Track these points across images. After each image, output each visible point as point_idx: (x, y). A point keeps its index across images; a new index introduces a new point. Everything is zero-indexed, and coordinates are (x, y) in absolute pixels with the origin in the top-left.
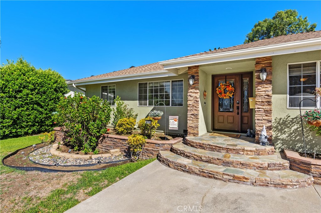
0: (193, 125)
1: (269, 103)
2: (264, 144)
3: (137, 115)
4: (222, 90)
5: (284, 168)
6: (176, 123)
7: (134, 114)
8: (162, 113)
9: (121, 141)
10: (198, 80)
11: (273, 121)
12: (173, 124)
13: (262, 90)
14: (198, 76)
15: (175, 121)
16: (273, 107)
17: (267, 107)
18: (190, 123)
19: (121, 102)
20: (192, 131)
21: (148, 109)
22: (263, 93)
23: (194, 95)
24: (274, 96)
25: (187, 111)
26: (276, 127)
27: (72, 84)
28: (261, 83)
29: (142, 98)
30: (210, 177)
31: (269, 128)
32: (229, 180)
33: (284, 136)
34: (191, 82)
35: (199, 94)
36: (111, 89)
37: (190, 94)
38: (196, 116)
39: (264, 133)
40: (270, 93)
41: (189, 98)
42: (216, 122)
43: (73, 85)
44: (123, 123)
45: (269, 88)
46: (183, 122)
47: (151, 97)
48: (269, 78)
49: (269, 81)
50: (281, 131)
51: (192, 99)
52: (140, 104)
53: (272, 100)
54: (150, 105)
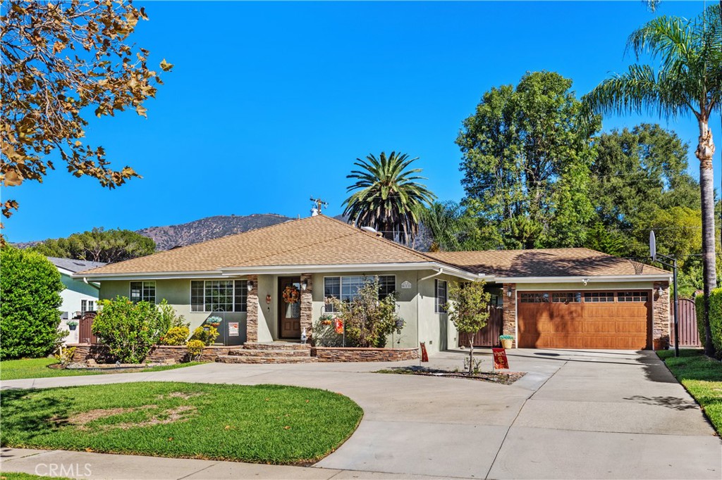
0: (252, 331)
1: (310, 309)
2: (303, 342)
3: (189, 325)
4: (288, 294)
5: (306, 355)
6: (237, 329)
7: (185, 323)
8: (220, 320)
9: (176, 351)
10: (257, 286)
11: (313, 323)
12: (233, 330)
13: (306, 298)
14: (257, 282)
15: (236, 327)
16: (312, 313)
17: (308, 312)
18: (249, 329)
19: (168, 306)
20: (251, 337)
21: (204, 315)
22: (305, 301)
23: (253, 301)
24: (313, 303)
25: (246, 316)
26: (316, 329)
27: (83, 278)
28: (304, 292)
29: (196, 301)
30: (253, 363)
31: (309, 329)
32: (264, 362)
33: (320, 336)
34: (249, 288)
35: (258, 300)
36: (148, 287)
37: (249, 299)
38: (255, 322)
39: (304, 333)
40: (311, 300)
41: (248, 304)
42: (283, 329)
43: (85, 279)
44: (175, 332)
45: (310, 296)
46: (243, 328)
47: (209, 300)
48: (309, 288)
49: (309, 291)
50: (319, 331)
51: (250, 304)
52: (194, 309)
53: (312, 306)
54: (206, 310)
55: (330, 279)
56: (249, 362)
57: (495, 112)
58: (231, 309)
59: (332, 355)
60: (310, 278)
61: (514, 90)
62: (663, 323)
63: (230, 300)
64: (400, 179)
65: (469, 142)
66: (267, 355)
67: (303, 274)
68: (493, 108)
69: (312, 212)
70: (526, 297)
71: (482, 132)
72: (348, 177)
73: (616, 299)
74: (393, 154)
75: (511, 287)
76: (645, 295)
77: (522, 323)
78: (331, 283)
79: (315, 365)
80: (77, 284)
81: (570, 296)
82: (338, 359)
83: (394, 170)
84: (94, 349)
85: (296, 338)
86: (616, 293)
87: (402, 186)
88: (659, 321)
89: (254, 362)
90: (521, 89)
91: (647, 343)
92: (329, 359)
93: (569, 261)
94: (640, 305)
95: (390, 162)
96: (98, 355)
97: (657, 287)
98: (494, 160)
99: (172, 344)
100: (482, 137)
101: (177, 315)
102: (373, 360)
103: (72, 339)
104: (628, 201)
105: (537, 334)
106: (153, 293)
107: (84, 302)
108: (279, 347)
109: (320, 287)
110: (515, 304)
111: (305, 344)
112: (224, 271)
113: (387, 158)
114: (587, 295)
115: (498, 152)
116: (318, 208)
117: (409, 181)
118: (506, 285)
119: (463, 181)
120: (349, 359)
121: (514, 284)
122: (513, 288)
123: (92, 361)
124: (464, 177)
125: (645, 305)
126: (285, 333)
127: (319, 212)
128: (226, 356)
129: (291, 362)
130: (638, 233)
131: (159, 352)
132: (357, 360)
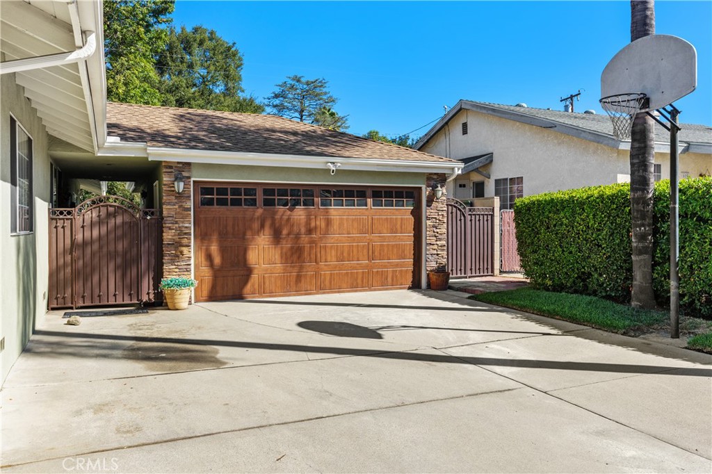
62: (438, 243)
70: (212, 195)
73: (370, 201)
75: (181, 170)
86: (369, 192)
88: (433, 240)
94: (403, 212)
97: (432, 183)
110: (189, 209)
118: (169, 166)
121: (189, 164)
122: (185, 174)
125: (412, 213)
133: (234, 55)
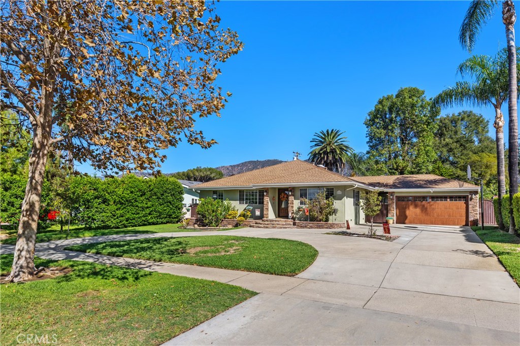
3: (238, 210)
4: (283, 196)
5: (291, 225)
7: (236, 209)
8: (252, 208)
9: (232, 222)
10: (268, 193)
11: (294, 210)
12: (258, 213)
13: (291, 198)
14: (268, 191)
15: (259, 211)
16: (294, 205)
17: (292, 205)
18: (265, 212)
19: (229, 201)
20: (266, 216)
21: (245, 206)
22: (291, 200)
23: (266, 199)
25: (264, 207)
28: (290, 195)
29: (241, 200)
31: (292, 213)
32: (272, 228)
33: (298, 216)
34: (265, 194)
35: (269, 199)
36: (220, 193)
38: (267, 209)
39: (290, 215)
40: (293, 200)
41: (265, 201)
42: (280, 212)
43: (193, 189)
44: (232, 213)
45: (293, 197)
46: (262, 212)
47: (247, 199)
48: (293, 193)
49: (292, 195)
50: (297, 214)
52: (240, 203)
53: (294, 202)
54: (246, 204)
55: (302, 189)
56: (264, 227)
57: (384, 108)
58: (256, 203)
59: (303, 225)
60: (292, 189)
61: (394, 97)
62: (474, 212)
63: (256, 199)
64: (336, 142)
65: (371, 122)
66: (273, 224)
67: (290, 187)
68: (383, 106)
69: (294, 158)
70: (400, 199)
71: (377, 118)
72: (311, 141)
73: (448, 200)
74: (333, 130)
75: (392, 193)
76: (465, 198)
77: (398, 211)
78: (303, 192)
79: (296, 230)
80: (190, 192)
81: (424, 198)
82: (306, 227)
83: (333, 138)
84: (197, 220)
85: (287, 217)
86: (448, 197)
87: (337, 145)
88: (472, 211)
89: (267, 228)
90: (397, 96)
91: (466, 223)
92: (302, 227)
93: (423, 181)
94: (462, 203)
95: (331, 134)
96: (198, 223)
97: (472, 194)
98: (383, 132)
99: (231, 219)
100: (377, 121)
101: (233, 206)
102: (323, 228)
103: (188, 215)
104: (455, 150)
105: (406, 217)
106: (222, 196)
107: (193, 199)
108: (278, 221)
109: (298, 193)
110: (394, 202)
111: (291, 220)
112: (254, 186)
113: (330, 132)
114: (433, 198)
115: (385, 128)
116: (297, 156)
117: (340, 143)
118: (390, 192)
119: (368, 142)
120: (311, 227)
121: (394, 192)
123: (196, 226)
124: (368, 140)
125: (465, 203)
126: (281, 215)
127: (297, 158)
128: (254, 225)
129: (284, 228)
130: (461, 166)
131: (225, 222)
132: (315, 228)
133: (481, 122)
